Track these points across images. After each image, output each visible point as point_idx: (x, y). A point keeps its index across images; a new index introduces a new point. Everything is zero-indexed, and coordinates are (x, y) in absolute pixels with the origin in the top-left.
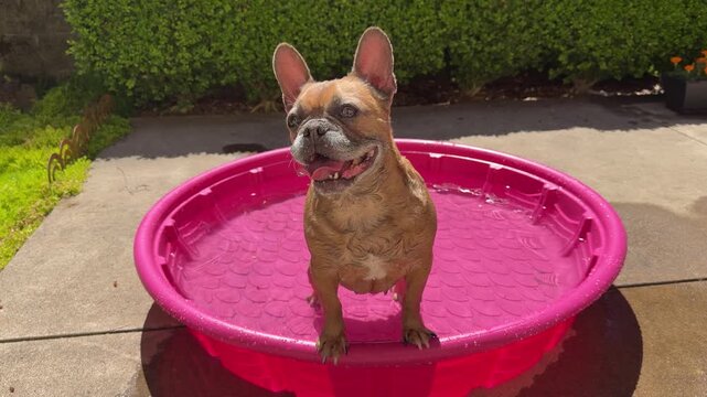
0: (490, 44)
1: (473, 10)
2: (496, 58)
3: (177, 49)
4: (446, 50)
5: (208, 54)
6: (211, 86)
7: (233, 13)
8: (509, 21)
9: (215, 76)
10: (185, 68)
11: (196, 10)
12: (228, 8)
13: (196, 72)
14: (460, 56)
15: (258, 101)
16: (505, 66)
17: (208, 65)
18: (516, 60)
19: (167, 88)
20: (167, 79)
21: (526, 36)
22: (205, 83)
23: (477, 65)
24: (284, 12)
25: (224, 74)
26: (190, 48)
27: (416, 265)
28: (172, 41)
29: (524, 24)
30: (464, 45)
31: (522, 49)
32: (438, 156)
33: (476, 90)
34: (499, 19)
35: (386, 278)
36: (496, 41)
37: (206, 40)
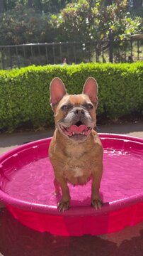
0: (119, 102)
1: (112, 91)
2: (123, 107)
3: (8, 109)
4: (104, 105)
5: (19, 111)
6: (20, 123)
7: (28, 96)
8: (126, 94)
9: (22, 119)
10: (11, 116)
11: (14, 95)
12: (26, 94)
13: (14, 118)
14: (110, 107)
15: (37, 127)
16: (126, 110)
17: (19, 114)
18: (130, 108)
19: (4, 124)
20: (4, 121)
21: (132, 99)
22: (18, 121)
23: (116, 110)
24: (46, 95)
25: (25, 118)
26: (12, 109)
27: (96, 169)
28: (6, 107)
29: (131, 95)
30: (111, 103)
31: (131, 103)
32: (104, 138)
33: (116, 120)
34: (122, 93)
35: (84, 176)
36: (122, 101)
37: (18, 106)
